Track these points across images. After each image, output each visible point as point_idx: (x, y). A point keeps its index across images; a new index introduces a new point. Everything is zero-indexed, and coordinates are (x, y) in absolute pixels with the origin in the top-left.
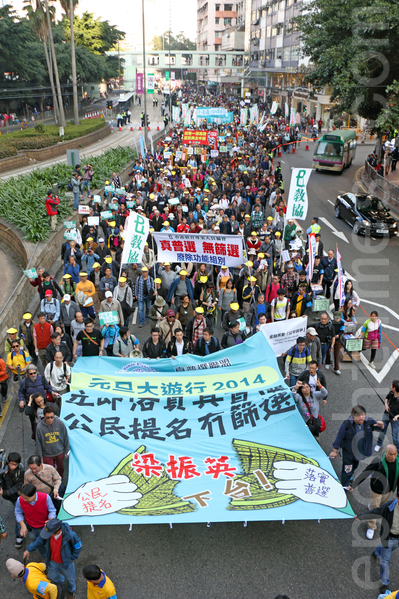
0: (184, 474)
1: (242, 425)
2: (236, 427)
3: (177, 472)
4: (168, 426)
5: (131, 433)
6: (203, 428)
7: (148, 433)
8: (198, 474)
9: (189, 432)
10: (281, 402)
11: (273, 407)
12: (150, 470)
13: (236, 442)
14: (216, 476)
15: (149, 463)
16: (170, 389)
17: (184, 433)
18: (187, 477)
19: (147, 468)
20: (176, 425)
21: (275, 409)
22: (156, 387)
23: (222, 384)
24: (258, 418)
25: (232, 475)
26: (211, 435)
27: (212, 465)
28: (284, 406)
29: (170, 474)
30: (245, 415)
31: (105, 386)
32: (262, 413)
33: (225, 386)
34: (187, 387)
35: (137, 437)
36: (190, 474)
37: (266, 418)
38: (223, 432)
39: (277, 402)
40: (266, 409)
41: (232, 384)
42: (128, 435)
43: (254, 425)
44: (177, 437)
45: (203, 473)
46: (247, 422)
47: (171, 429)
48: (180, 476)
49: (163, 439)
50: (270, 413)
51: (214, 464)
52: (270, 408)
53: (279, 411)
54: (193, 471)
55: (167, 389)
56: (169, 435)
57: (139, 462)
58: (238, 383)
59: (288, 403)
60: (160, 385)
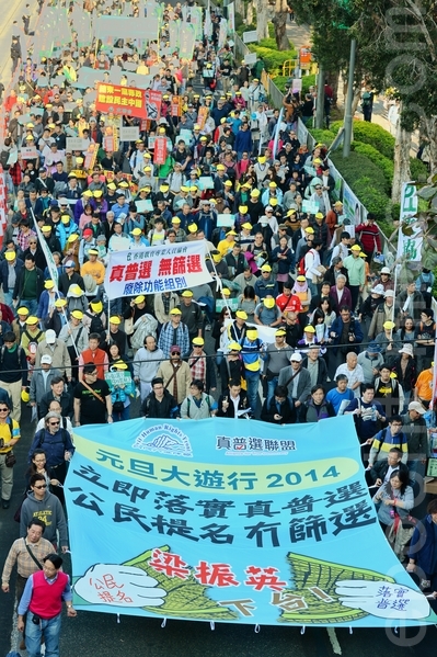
0: (217, 581)
1: (303, 538)
2: (294, 540)
3: (208, 578)
4: (204, 529)
5: (154, 524)
6: (250, 536)
7: (176, 529)
8: (236, 584)
9: (230, 539)
10: (358, 515)
11: (347, 520)
12: (173, 572)
13: (291, 555)
14: (259, 588)
15: (172, 564)
16: (206, 479)
17: (225, 539)
18: (221, 584)
19: (169, 570)
20: (214, 529)
21: (350, 523)
22: (188, 475)
23: (279, 478)
24: (324, 532)
25: (280, 589)
26: (260, 544)
27: (255, 576)
28: (361, 519)
29: (200, 580)
30: (309, 529)
31: (117, 464)
32: (331, 527)
33: (283, 481)
34: (230, 478)
35: (161, 531)
36: (225, 582)
37: (336, 533)
38: (276, 543)
39: (353, 516)
40: (338, 523)
41: (293, 479)
42: (150, 526)
43: (318, 539)
44: (214, 541)
45: (243, 583)
46: (310, 535)
47: (206, 532)
48: (212, 581)
49: (197, 539)
50: (341, 527)
51: (259, 575)
52: (343, 521)
53: (355, 525)
54: (230, 579)
55: (202, 478)
56: (203, 537)
57: (159, 561)
58: (303, 476)
59: (367, 516)
60: (192, 473)
